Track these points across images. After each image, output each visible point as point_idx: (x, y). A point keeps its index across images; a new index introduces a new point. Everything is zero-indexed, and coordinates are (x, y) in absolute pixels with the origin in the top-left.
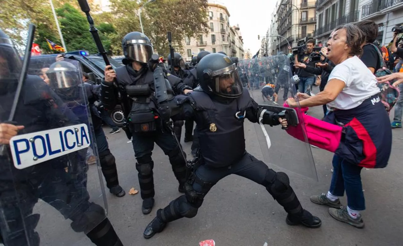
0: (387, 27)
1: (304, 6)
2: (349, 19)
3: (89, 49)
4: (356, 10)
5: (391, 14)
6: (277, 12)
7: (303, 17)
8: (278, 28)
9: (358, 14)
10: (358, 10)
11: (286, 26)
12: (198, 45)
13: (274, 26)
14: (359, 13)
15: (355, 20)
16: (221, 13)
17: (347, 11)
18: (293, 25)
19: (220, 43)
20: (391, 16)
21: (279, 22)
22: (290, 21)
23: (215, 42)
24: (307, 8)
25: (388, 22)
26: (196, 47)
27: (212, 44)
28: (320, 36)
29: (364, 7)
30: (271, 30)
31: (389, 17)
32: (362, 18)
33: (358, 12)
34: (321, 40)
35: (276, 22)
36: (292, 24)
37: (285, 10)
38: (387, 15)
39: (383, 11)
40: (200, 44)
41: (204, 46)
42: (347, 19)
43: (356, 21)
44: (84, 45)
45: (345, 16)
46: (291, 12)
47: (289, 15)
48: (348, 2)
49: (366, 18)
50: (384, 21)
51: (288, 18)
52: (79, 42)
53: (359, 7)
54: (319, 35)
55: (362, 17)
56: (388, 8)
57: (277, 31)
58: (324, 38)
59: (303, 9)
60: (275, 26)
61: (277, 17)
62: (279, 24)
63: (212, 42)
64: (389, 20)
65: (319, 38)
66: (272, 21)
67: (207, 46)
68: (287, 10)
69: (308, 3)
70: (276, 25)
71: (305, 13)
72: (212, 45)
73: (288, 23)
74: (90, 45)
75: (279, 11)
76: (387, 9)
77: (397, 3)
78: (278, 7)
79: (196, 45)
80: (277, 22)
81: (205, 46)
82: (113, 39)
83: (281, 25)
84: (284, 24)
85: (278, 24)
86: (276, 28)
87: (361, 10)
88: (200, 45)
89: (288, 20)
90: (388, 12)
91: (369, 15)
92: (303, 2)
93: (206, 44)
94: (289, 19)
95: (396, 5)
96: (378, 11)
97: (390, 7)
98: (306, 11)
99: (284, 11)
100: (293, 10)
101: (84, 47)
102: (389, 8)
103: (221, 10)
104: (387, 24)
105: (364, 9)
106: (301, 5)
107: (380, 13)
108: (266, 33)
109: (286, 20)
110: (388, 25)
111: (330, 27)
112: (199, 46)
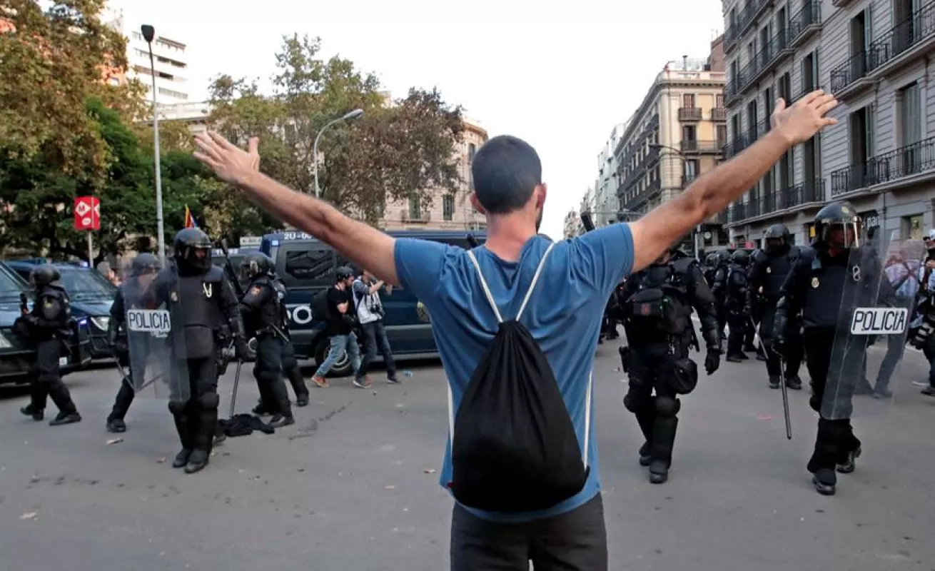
0: (885, 218)
1: (690, 148)
2: (804, 196)
3: (140, 213)
4: (817, 176)
5: (889, 194)
6: (616, 153)
7: (687, 173)
8: (618, 190)
9: (822, 186)
10: (823, 177)
11: (644, 189)
12: (407, 220)
13: (606, 185)
14: (824, 183)
15: (817, 198)
16: (473, 142)
17: (799, 178)
18: (664, 190)
19: (467, 217)
20: (891, 200)
21: (623, 178)
22: (655, 178)
23: (454, 216)
24: (697, 154)
25: (885, 209)
26: (400, 223)
27: (445, 219)
28: (740, 222)
29: (835, 175)
30: (598, 195)
31: (887, 200)
32: (834, 196)
33: (822, 181)
34: (744, 233)
35: (614, 175)
36: (662, 186)
37: (639, 150)
38: (882, 196)
39: (873, 188)
40: (411, 217)
41: (421, 222)
42: (799, 194)
43: (820, 200)
44: (128, 202)
45: (796, 187)
46: (657, 157)
47: (652, 165)
48: (798, 158)
49: (841, 196)
50: (877, 206)
51: (650, 170)
52: (113, 194)
53: (823, 173)
54: (738, 220)
55: (832, 194)
56: (882, 183)
57: (616, 199)
58: (749, 227)
59: (687, 154)
60: (609, 185)
61: (615, 164)
62: (622, 182)
63: (444, 214)
64: (887, 205)
65: (737, 228)
66: (601, 171)
67: (429, 224)
68: (644, 151)
69: (698, 143)
70: (614, 185)
71: (692, 164)
72: (443, 221)
73: (648, 184)
74: (143, 204)
75: (623, 150)
76: (881, 186)
77: (897, 177)
78: (618, 141)
79: (400, 219)
80: (618, 177)
81: (426, 223)
82: (214, 192)
83: (628, 185)
84: (638, 184)
85: (620, 180)
86: (615, 191)
87: (829, 178)
88: (410, 220)
89: (648, 175)
90: (885, 191)
91: (847, 191)
92: (687, 138)
93: (429, 218)
94: (652, 174)
95: (896, 180)
96: (863, 186)
97: (886, 183)
98: (694, 160)
99: (637, 154)
100: (663, 155)
101: (128, 206)
102: (884, 184)
103: (471, 135)
104: (885, 213)
105: (834, 179)
106: (682, 144)
107: (866, 191)
108: (582, 201)
109: (643, 174)
110: (888, 215)
111: (761, 205)
112: (408, 222)
